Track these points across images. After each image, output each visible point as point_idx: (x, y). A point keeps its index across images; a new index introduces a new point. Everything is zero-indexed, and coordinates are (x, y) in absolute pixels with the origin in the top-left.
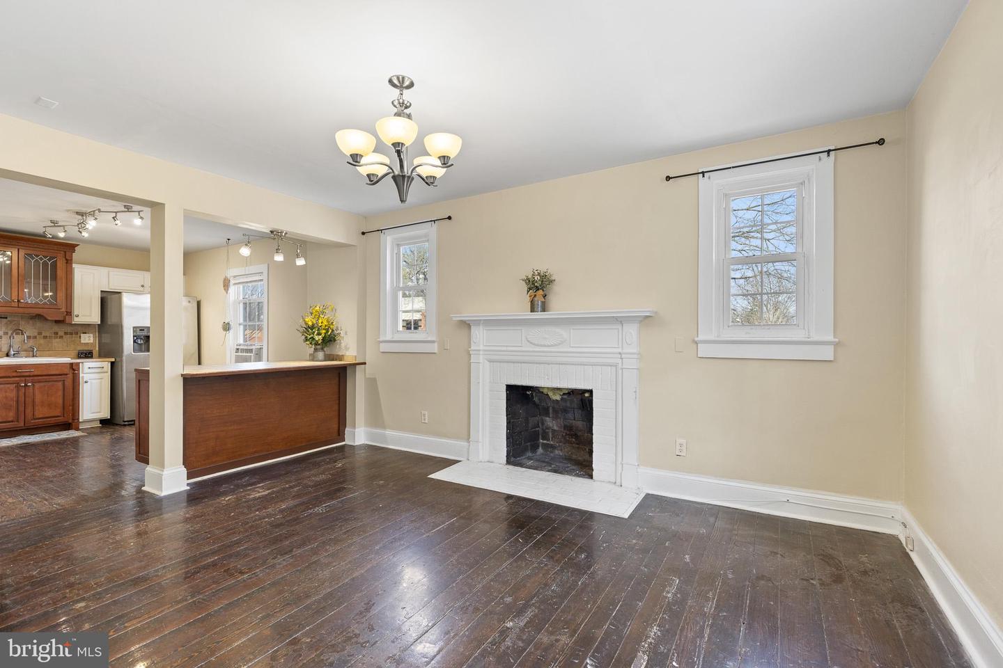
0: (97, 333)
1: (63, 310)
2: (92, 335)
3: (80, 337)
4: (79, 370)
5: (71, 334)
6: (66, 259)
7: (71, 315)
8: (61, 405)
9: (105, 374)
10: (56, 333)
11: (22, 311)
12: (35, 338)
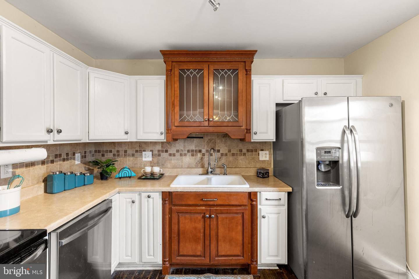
0: (272, 150)
1: (244, 127)
2: (267, 152)
3: (259, 154)
4: (257, 201)
5: (252, 151)
6: (246, 70)
7: (250, 133)
8: (241, 242)
9: (282, 207)
10: (241, 151)
11: (211, 129)
12: (226, 155)
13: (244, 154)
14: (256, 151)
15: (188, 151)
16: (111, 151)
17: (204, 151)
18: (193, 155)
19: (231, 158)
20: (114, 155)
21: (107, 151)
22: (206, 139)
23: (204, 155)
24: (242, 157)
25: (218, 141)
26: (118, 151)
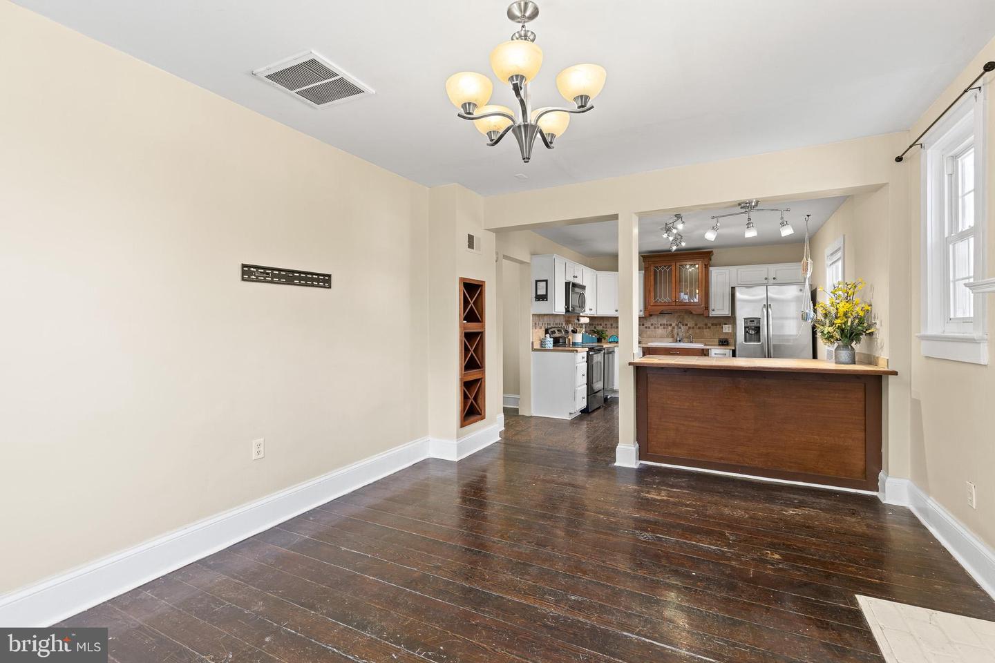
0: (734, 324)
1: (704, 307)
2: (730, 326)
3: (722, 327)
5: (716, 325)
6: (706, 265)
7: (709, 310)
10: (706, 325)
11: (678, 308)
12: (693, 328)
13: (709, 328)
14: (720, 325)
15: (661, 325)
16: (601, 325)
17: (674, 325)
18: (664, 328)
19: (697, 331)
20: (603, 327)
21: (598, 325)
22: (676, 315)
23: (674, 327)
24: (708, 330)
25: (686, 317)
26: (606, 325)
